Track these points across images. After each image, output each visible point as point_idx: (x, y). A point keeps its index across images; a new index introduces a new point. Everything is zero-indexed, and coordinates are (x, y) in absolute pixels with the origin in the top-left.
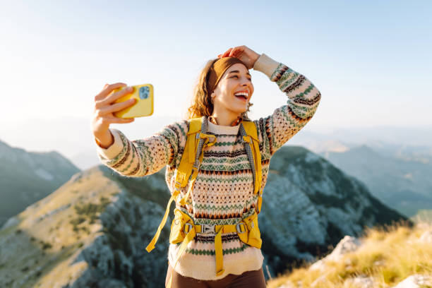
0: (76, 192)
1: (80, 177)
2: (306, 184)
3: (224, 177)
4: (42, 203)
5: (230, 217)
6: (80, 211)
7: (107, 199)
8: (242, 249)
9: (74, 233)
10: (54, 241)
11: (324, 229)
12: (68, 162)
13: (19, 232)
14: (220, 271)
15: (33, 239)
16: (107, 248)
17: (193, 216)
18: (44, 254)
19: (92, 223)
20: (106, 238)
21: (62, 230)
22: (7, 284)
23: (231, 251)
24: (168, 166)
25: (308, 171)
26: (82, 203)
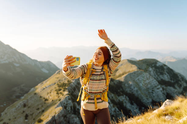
0: (58, 78)
1: (59, 72)
2: (157, 76)
3: (97, 81)
4: (44, 82)
5: (99, 93)
6: (59, 86)
7: (70, 81)
8: (102, 102)
9: (57, 95)
10: (49, 98)
11: (165, 96)
12: (54, 65)
13: (35, 94)
14: (96, 108)
15: (41, 97)
16: (70, 101)
17: (88, 93)
18: (45, 103)
19: (64, 91)
20: (70, 97)
21: (52, 93)
22: (31, 115)
23: (99, 102)
24: (80, 77)
25: (158, 70)
26: (60, 82)
